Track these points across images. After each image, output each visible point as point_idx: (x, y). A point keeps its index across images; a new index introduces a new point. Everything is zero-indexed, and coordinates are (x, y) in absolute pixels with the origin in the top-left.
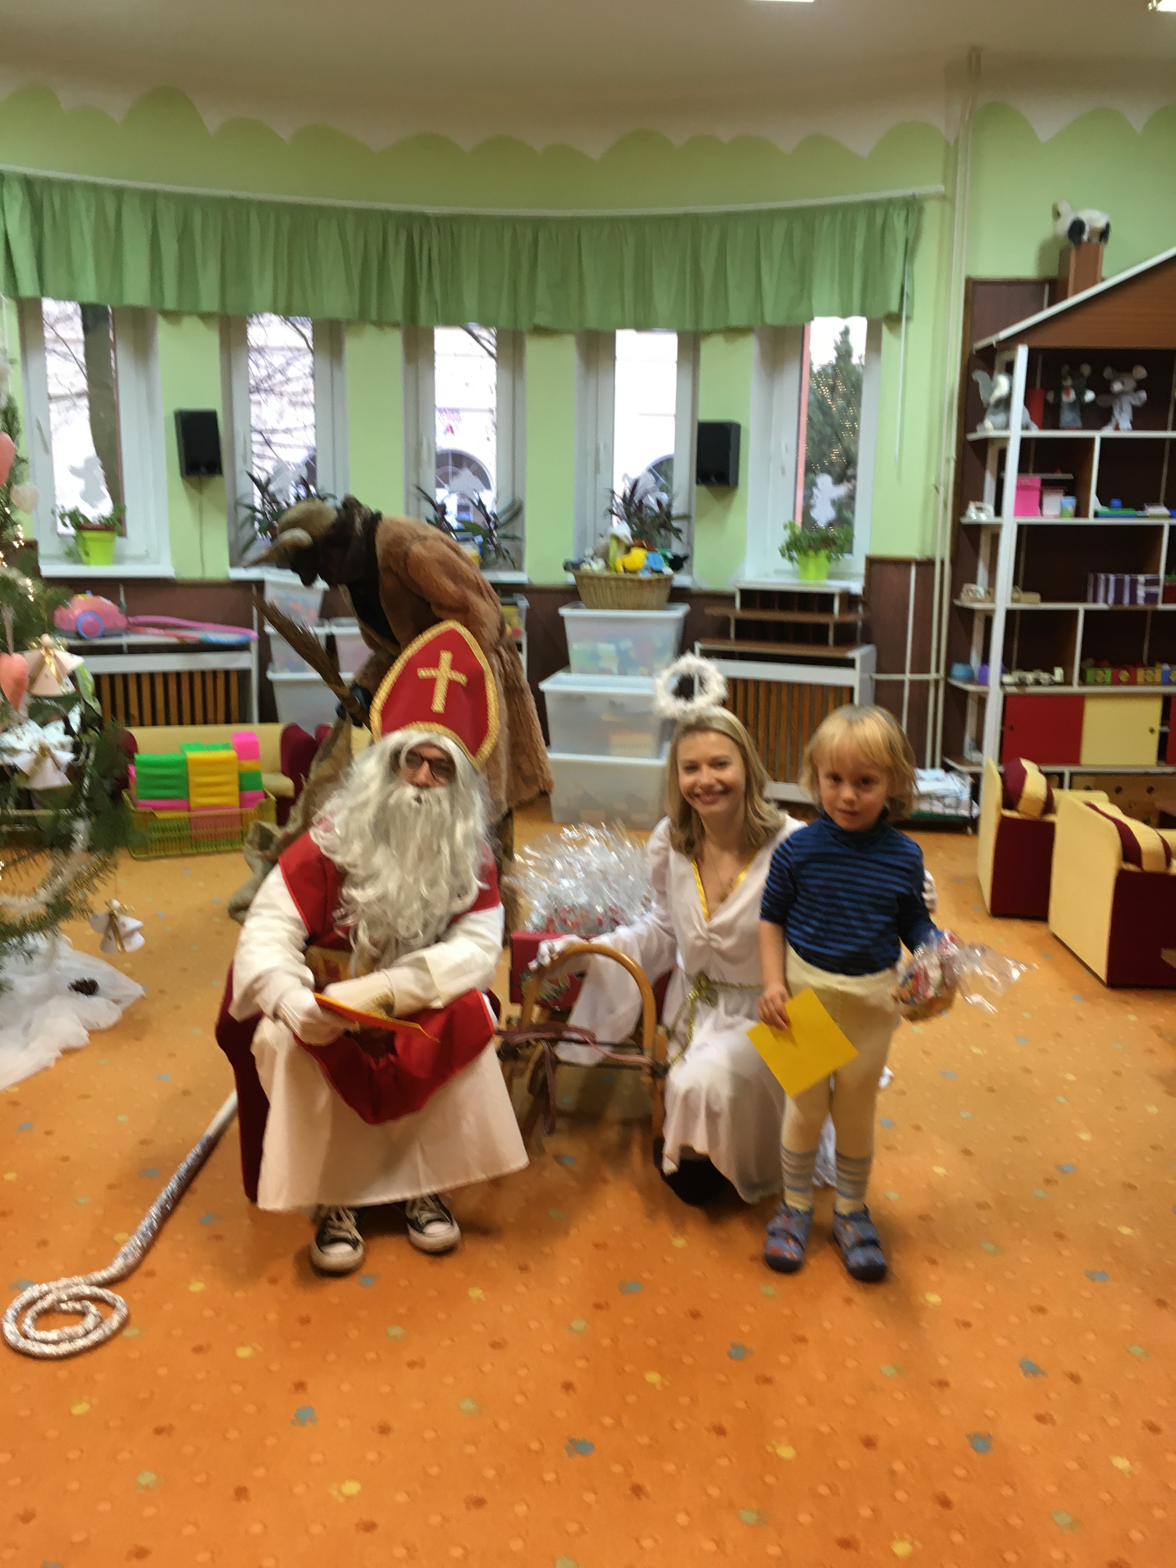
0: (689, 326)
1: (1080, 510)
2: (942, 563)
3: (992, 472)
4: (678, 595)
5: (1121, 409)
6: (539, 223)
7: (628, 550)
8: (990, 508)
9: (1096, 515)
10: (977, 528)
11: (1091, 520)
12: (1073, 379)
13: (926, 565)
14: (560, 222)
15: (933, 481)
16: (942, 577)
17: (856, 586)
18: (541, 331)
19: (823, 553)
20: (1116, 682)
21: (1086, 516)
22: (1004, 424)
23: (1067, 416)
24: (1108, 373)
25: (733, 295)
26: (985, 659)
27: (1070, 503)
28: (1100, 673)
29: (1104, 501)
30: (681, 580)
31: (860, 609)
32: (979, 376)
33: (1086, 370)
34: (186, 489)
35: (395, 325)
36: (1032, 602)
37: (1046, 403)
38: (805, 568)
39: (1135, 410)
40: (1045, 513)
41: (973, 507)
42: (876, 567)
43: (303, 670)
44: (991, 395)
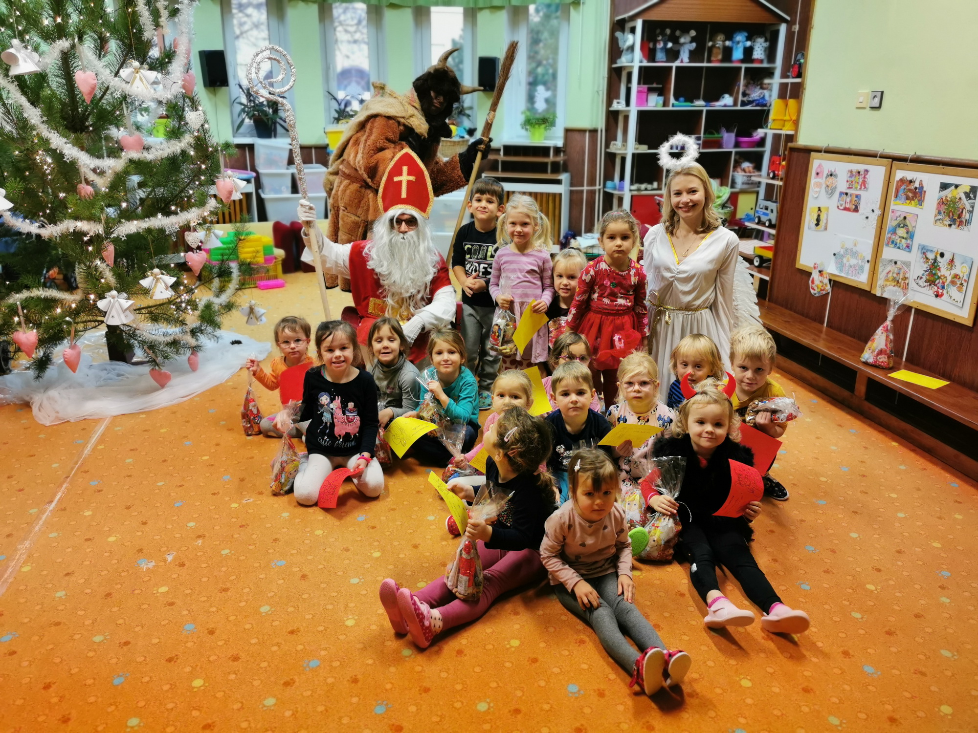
0: (471, 5)
1: (666, 103)
2: (601, 131)
3: (624, 84)
5: (684, 52)
8: (624, 103)
9: (673, 106)
10: (617, 113)
11: (670, 108)
12: (663, 37)
13: (594, 132)
15: (596, 89)
16: (601, 137)
17: (560, 143)
18: (393, 6)
19: (543, 126)
21: (669, 106)
22: (631, 59)
23: (660, 55)
24: (678, 33)
26: (622, 178)
27: (661, 99)
29: (677, 99)
31: (562, 154)
32: (618, 34)
33: (668, 31)
34: (208, 94)
37: (650, 49)
38: (534, 134)
39: (691, 52)
40: (649, 104)
41: (615, 102)
42: (569, 134)
43: (280, 192)
44: (624, 44)
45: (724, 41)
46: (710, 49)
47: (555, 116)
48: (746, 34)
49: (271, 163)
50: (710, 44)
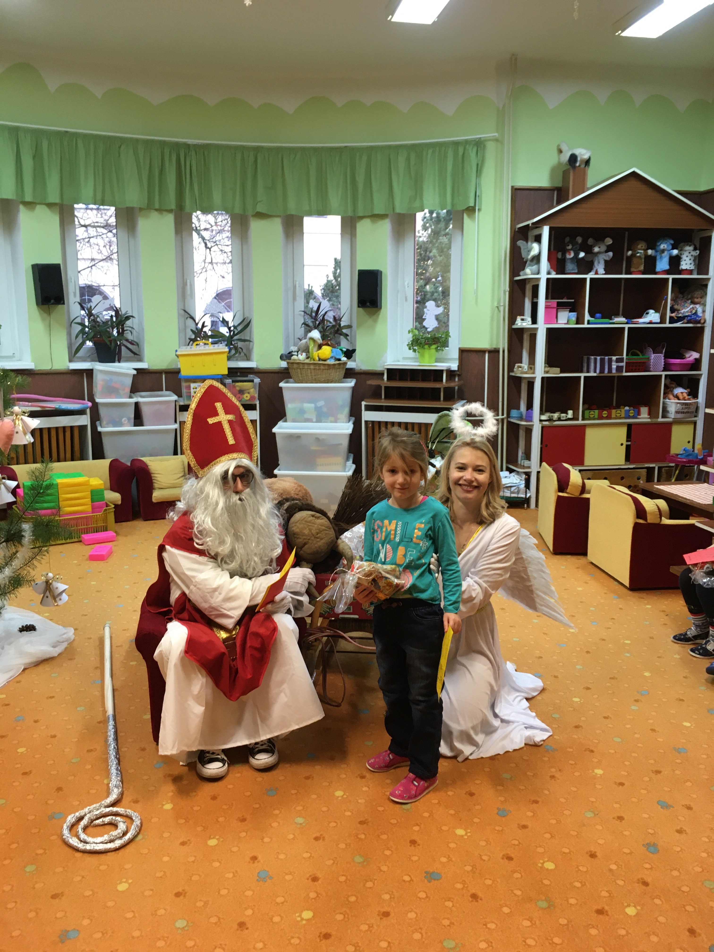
0: (350, 214)
1: (579, 320)
2: (504, 351)
3: (529, 299)
4: (349, 373)
5: (599, 263)
6: (257, 150)
7: (320, 347)
8: (530, 319)
9: (589, 323)
10: (521, 331)
11: (586, 326)
13: (494, 352)
14: (270, 149)
15: (496, 304)
16: (503, 360)
17: (454, 366)
18: (260, 215)
19: (434, 347)
20: (601, 417)
21: (583, 323)
22: (537, 271)
23: (570, 266)
24: (590, 241)
25: (376, 196)
26: (530, 406)
27: (573, 316)
28: (592, 413)
29: (592, 315)
30: (351, 364)
31: (457, 379)
32: (520, 243)
33: (579, 240)
34: (40, 314)
35: (170, 211)
36: (555, 373)
37: (558, 258)
38: (422, 355)
39: (606, 262)
40: (559, 322)
41: (519, 318)
42: (465, 354)
43: (121, 425)
44: (528, 254)
45: (646, 250)
46: (629, 260)
47: (448, 335)
48: (672, 242)
49: (111, 390)
50: (630, 253)
